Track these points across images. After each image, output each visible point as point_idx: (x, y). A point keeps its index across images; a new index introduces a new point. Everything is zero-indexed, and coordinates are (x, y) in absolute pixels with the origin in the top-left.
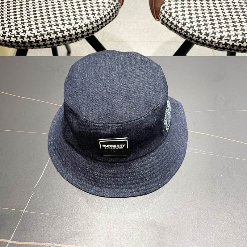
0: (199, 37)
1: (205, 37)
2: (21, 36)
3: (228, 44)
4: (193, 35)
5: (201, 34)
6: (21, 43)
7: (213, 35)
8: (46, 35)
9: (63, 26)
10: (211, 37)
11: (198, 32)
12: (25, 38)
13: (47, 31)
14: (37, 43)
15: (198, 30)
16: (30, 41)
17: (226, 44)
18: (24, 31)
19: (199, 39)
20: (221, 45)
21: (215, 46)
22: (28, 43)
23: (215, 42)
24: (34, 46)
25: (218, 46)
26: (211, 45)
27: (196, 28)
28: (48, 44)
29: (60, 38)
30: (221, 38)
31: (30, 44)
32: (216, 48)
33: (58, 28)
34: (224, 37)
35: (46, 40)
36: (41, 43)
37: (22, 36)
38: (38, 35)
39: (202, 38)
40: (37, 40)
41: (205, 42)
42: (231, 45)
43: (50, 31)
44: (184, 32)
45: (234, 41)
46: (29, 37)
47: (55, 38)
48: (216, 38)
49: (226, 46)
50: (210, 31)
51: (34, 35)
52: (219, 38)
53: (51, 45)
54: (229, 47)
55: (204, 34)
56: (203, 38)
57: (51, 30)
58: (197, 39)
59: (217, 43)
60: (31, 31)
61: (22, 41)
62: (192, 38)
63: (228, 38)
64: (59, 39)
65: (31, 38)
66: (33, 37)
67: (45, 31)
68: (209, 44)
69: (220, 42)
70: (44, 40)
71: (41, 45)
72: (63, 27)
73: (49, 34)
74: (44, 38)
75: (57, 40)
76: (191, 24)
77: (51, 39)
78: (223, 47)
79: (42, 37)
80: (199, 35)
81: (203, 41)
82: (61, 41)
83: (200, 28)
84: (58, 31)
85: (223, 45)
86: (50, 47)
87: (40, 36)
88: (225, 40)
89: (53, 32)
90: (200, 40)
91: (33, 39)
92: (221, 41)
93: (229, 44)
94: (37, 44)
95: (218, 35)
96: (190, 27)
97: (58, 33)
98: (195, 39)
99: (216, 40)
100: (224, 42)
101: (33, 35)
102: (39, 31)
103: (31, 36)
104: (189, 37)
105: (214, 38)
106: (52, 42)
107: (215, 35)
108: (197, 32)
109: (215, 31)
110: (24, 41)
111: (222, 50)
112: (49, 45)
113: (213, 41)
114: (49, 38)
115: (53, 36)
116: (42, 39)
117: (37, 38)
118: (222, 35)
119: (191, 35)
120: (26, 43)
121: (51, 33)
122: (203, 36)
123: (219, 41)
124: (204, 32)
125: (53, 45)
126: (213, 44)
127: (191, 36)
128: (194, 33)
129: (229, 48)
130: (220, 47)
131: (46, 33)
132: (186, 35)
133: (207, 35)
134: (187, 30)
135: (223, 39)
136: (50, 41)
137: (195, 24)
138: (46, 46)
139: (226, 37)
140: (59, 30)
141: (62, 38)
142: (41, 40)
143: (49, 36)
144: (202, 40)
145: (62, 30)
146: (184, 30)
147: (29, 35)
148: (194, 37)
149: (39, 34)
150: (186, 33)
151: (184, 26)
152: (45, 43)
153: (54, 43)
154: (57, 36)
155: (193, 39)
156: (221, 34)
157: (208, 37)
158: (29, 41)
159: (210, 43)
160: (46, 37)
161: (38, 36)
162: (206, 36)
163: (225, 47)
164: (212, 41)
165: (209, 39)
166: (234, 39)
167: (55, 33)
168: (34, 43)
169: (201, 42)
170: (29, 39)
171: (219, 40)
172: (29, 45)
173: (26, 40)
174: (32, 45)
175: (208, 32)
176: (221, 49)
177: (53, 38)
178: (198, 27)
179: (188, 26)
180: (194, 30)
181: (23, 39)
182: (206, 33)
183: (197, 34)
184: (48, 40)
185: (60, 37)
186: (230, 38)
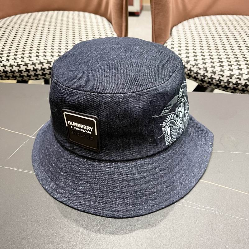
0: (204, 76)
1: (212, 76)
2: (3, 65)
3: (239, 84)
4: (197, 73)
5: (207, 72)
6: (3, 72)
7: (221, 73)
8: (31, 65)
9: (52, 57)
10: (219, 75)
11: (204, 70)
12: (7, 67)
13: (33, 61)
14: (20, 73)
15: (204, 68)
16: (13, 70)
17: (237, 84)
18: (8, 60)
19: (204, 78)
20: (231, 85)
21: (224, 85)
22: (10, 72)
23: (223, 81)
24: (17, 76)
25: (228, 86)
26: (219, 84)
27: (201, 66)
28: (31, 75)
29: (46, 70)
30: (231, 76)
31: (12, 74)
32: (226, 88)
33: (46, 58)
34: (234, 75)
35: (30, 71)
36: (25, 74)
37: (5, 64)
38: (21, 64)
39: (207, 76)
40: (20, 69)
41: (212, 81)
42: (243, 84)
43: (35, 61)
44: (188, 70)
45: (247, 80)
46: (11, 66)
47: (40, 69)
48: (225, 77)
49: (237, 86)
50: (218, 69)
51: (18, 65)
52: (229, 77)
53: (36, 77)
54: (241, 87)
55: (211, 72)
56: (209, 76)
57: (37, 60)
58: (202, 77)
59: (226, 83)
60: (15, 60)
61: (4, 70)
62: (197, 77)
63: (240, 77)
64: (44, 71)
65: (14, 67)
66: (16, 66)
67: (30, 60)
68: (217, 84)
69: (230, 82)
70: (28, 71)
71: (24, 76)
72: (51, 59)
73: (34, 64)
74: (28, 68)
75: (42, 71)
76: (195, 61)
77: (35, 70)
78: (234, 87)
79: (26, 67)
80: (204, 73)
81: (210, 80)
82: (46, 74)
83: (205, 66)
84: (44, 62)
85: (234, 84)
86: (34, 79)
87: (23, 66)
88: (236, 78)
89: (38, 62)
90: (206, 78)
91: (15, 69)
92: (230, 80)
93: (241, 84)
94: (20, 75)
95: (227, 73)
96: (194, 64)
97: (44, 64)
98: (200, 79)
99: (225, 79)
100: (234, 82)
101: (16, 64)
102: (23, 60)
103: (14, 65)
104: (193, 76)
105: (223, 76)
106: (37, 73)
107: (224, 73)
108: (202, 70)
109: (223, 69)
110: (5, 70)
111: (233, 91)
112: (33, 76)
113: (222, 80)
114: (34, 68)
115: (39, 67)
116: (26, 68)
117: (20, 67)
118: (232, 73)
119: (196, 73)
120: (8, 73)
121: (37, 63)
122: (209, 75)
123: (228, 80)
124: (210, 70)
125: (38, 77)
126: (222, 83)
127: (195, 75)
128: (199, 71)
129: (241, 89)
130: (230, 88)
131: (31, 63)
132: (190, 74)
133: (214, 73)
134: (191, 68)
135: (233, 78)
136: (35, 72)
137: (200, 62)
138: (30, 77)
139: (237, 75)
140: (46, 61)
141: (48, 69)
142: (24, 70)
143: (33, 66)
144: (208, 78)
145: (49, 61)
146: (187, 68)
147: (12, 64)
148: (199, 76)
149: (23, 63)
150: (189, 72)
151: (187, 64)
152: (29, 74)
153: (39, 74)
154: (43, 67)
155: (198, 79)
156: (230, 72)
157: (215, 75)
158: (11, 70)
159: (218, 82)
160: (31, 67)
161: (21, 66)
162: (212, 74)
163: (236, 88)
164: (220, 81)
165: (217, 77)
166: (247, 78)
167: (41, 63)
168: (17, 72)
169: (207, 81)
170: (11, 68)
171: (229, 78)
172: (11, 76)
173: (8, 69)
174: (14, 75)
175: (215, 70)
176: (231, 89)
177: (38, 69)
178: (204, 65)
179: (192, 64)
180: (199, 68)
181: (5, 68)
182: (213, 70)
183: (202, 72)
184: (32, 71)
185: (46, 68)
186: (242, 77)
